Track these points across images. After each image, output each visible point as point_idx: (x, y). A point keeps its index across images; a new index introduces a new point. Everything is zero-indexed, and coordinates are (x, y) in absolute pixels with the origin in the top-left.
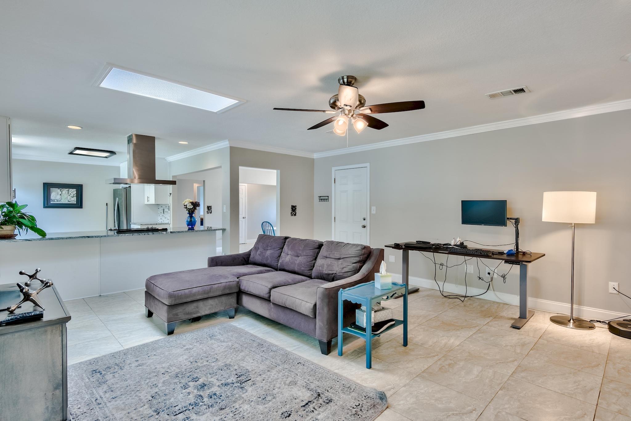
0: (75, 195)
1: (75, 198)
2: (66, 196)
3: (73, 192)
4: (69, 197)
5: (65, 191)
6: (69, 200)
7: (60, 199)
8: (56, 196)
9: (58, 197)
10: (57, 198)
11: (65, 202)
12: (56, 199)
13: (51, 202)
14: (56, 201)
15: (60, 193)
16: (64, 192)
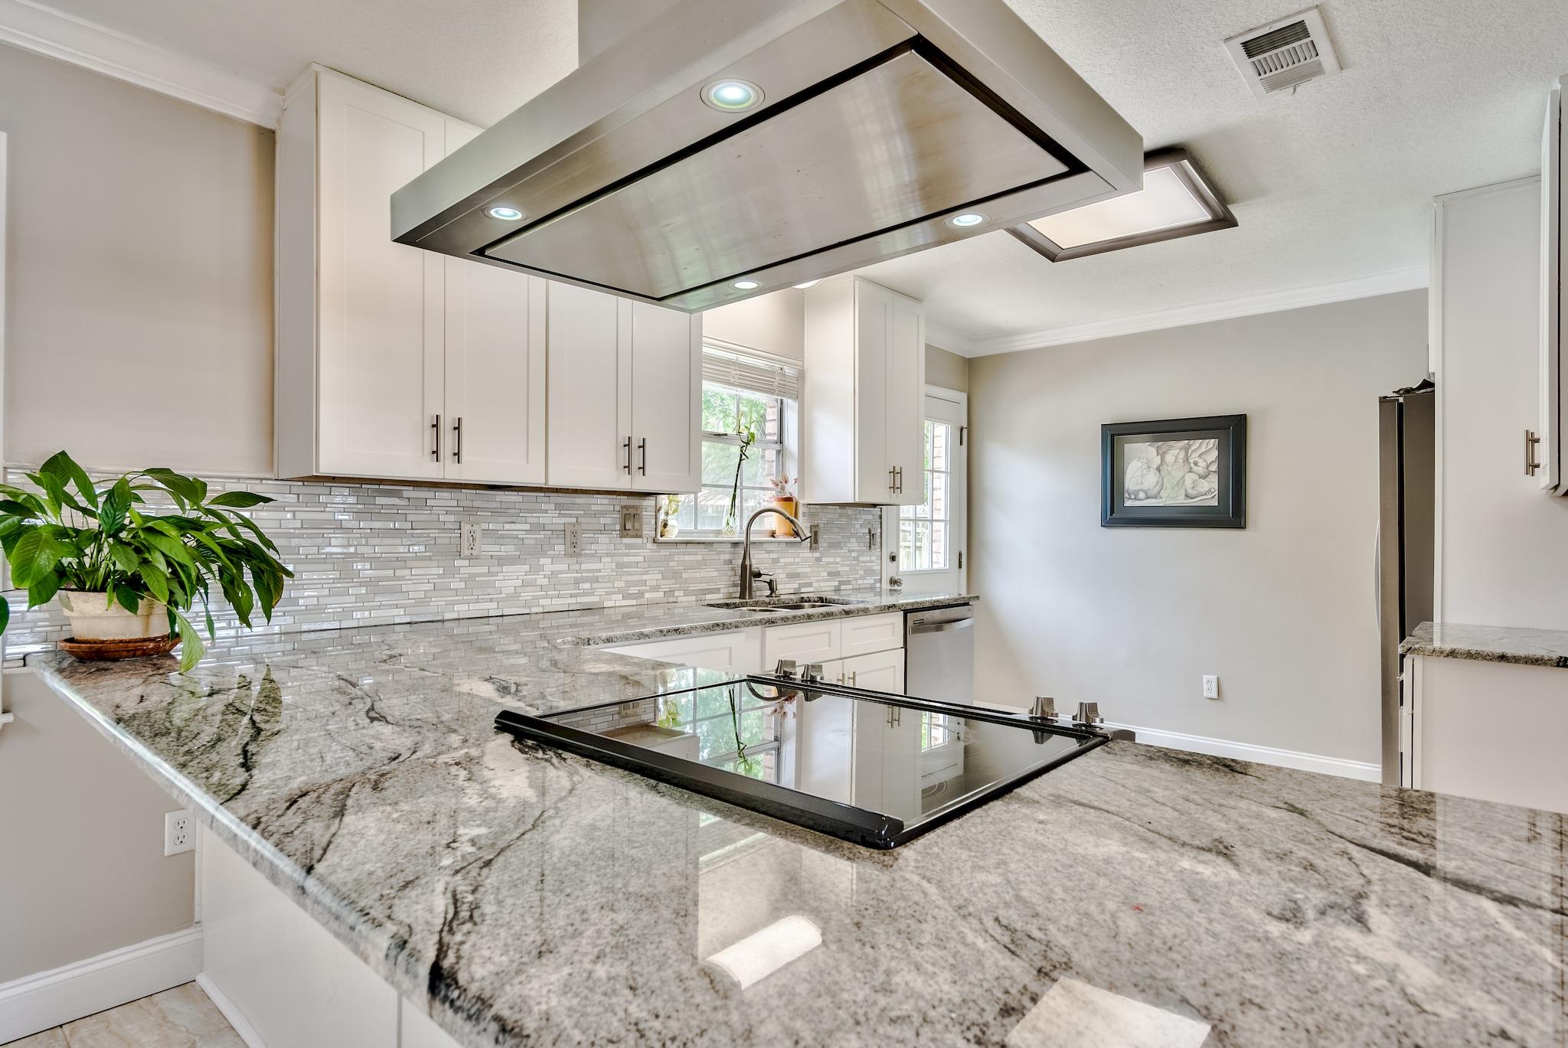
0: (1214, 467)
1: (1214, 478)
2: (1178, 474)
3: (1206, 451)
4: (1190, 478)
5: (1175, 450)
6: (1192, 492)
7: (1157, 489)
8: (1143, 475)
9: (1151, 480)
10: (1145, 486)
11: (1175, 498)
12: (1141, 487)
13: (1128, 503)
14: (1142, 495)
15: (1157, 460)
16: (1170, 458)
